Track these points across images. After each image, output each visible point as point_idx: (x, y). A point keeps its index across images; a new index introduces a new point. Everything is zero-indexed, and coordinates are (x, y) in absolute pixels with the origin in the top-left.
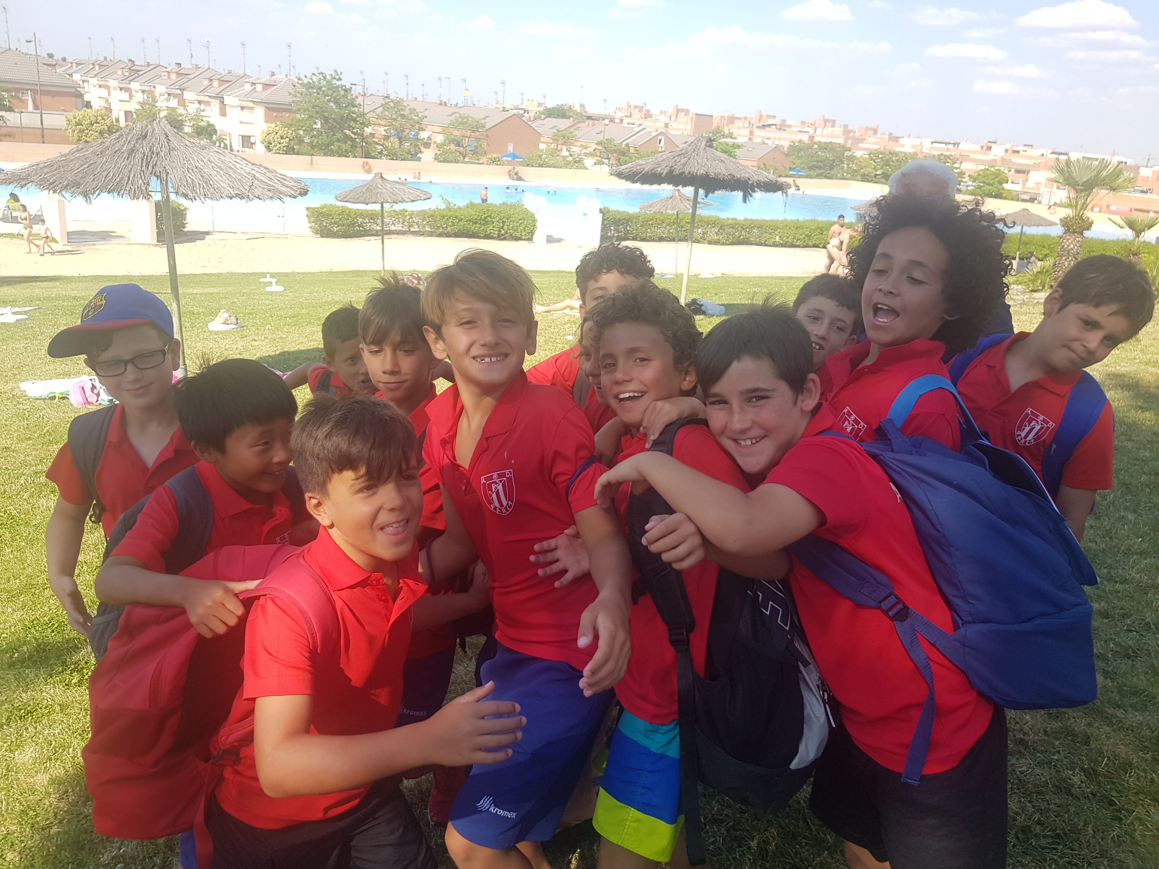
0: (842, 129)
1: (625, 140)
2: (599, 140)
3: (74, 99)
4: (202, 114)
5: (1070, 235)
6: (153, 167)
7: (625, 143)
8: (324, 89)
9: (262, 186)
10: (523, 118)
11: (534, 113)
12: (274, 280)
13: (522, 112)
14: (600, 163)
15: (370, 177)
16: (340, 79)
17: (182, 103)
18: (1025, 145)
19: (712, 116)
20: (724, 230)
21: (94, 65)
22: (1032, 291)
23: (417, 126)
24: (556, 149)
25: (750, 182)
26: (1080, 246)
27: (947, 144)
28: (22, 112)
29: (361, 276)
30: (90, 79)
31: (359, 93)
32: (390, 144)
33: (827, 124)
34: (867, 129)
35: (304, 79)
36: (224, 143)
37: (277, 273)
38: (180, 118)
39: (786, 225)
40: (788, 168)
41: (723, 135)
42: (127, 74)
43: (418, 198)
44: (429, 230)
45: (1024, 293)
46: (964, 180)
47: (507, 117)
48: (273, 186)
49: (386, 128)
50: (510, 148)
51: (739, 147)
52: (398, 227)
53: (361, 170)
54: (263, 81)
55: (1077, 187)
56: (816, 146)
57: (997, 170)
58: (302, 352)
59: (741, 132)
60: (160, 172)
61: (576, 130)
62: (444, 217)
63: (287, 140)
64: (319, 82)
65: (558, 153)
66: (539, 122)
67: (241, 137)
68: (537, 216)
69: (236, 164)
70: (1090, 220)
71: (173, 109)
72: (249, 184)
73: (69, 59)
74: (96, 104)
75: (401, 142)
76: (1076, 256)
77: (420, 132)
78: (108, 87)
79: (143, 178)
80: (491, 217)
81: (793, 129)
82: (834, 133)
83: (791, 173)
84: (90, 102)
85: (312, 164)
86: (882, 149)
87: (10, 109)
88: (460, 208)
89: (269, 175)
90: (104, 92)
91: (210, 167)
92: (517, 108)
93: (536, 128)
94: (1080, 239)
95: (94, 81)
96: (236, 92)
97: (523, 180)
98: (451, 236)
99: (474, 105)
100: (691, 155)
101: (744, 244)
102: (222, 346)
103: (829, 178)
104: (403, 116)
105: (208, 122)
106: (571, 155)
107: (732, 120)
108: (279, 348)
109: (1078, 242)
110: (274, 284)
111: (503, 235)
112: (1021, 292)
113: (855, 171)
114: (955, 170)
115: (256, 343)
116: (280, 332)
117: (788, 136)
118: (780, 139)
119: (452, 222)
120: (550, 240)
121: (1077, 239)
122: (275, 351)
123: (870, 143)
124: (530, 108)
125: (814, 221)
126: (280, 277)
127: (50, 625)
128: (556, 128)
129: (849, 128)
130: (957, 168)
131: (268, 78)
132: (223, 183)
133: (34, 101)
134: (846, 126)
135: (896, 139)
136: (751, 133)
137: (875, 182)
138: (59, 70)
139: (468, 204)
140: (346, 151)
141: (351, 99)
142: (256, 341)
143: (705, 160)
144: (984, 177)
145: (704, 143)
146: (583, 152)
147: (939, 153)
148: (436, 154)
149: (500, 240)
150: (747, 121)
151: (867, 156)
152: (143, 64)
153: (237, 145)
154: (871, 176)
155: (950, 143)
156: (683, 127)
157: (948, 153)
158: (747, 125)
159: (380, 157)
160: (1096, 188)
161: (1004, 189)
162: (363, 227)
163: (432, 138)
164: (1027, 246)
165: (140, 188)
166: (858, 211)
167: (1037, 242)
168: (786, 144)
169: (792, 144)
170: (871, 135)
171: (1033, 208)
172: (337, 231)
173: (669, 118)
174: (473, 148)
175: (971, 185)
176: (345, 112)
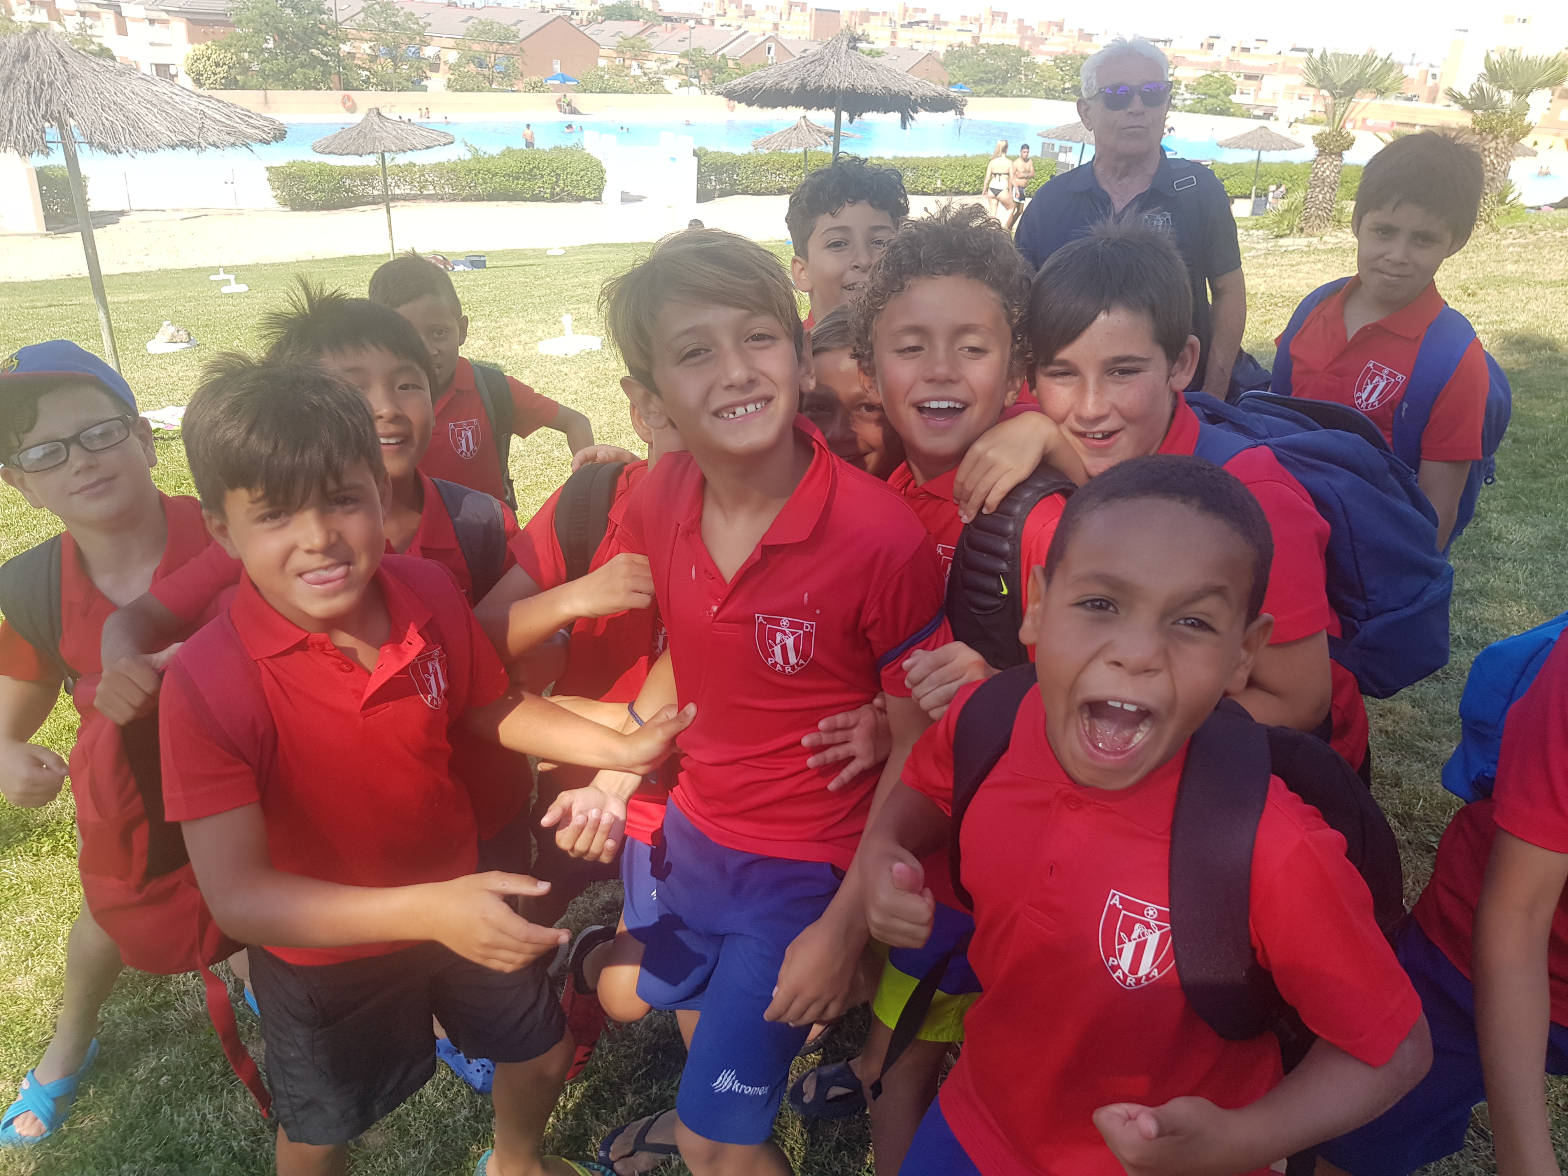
0: (1016, 25)
1: (720, 50)
2: (683, 50)
4: (89, 32)
5: (1325, 158)
6: (47, 105)
7: (720, 53)
9: (217, 127)
10: (572, 22)
11: (586, 14)
12: (232, 277)
14: (687, 84)
15: (357, 118)
17: (55, 15)
18: (1257, 40)
19: (839, 12)
22: (1276, 237)
23: (418, 38)
24: (623, 66)
25: (913, 98)
26: (1339, 172)
29: (359, 264)
32: (380, 67)
33: (996, 18)
34: (1050, 23)
37: (233, 267)
39: (951, 164)
40: (946, 83)
43: (435, 144)
44: (451, 191)
45: (1266, 240)
46: (1180, 92)
47: (545, 22)
48: (234, 127)
49: (372, 44)
50: (557, 67)
51: (878, 54)
52: (405, 190)
53: (341, 108)
55: (1335, 91)
56: (982, 51)
57: (1222, 76)
59: (880, 33)
60: (59, 112)
61: (649, 36)
62: (470, 171)
63: (226, 67)
65: (626, 72)
66: (595, 26)
67: (154, 66)
68: (605, 165)
70: (1350, 136)
72: (197, 126)
75: (395, 65)
76: (1333, 186)
77: (424, 48)
80: (538, 169)
81: (951, 27)
82: (1007, 31)
85: (266, 102)
86: (1070, 52)
88: (493, 158)
89: (226, 110)
92: (561, 8)
93: (591, 36)
94: (1338, 163)
97: (580, 113)
98: (483, 200)
99: (499, 4)
100: (830, 61)
103: (1002, 96)
104: (396, 25)
105: (100, 45)
106: (645, 74)
107: (866, 16)
109: (1335, 166)
110: (233, 281)
111: (558, 194)
112: (1263, 239)
113: (1037, 84)
117: (944, 38)
118: (934, 42)
119: (483, 179)
120: (626, 198)
121: (1335, 163)
123: (1054, 44)
124: (580, 8)
126: (240, 272)
128: (620, 35)
129: (1026, 24)
132: (157, 124)
134: (1021, 21)
135: (1088, 37)
136: (894, 34)
137: (1063, 100)
139: (504, 151)
140: (315, 80)
143: (849, 68)
144: (1206, 86)
145: (845, 43)
146: (661, 69)
148: (449, 80)
149: (555, 201)
150: (887, 18)
151: (1052, 63)
154: (1056, 91)
156: (800, 28)
158: (887, 23)
159: (367, 87)
160: (1359, 92)
161: (1231, 102)
162: (352, 192)
163: (441, 56)
164: (1263, 179)
165: (31, 138)
166: (1046, 140)
167: (1275, 173)
168: (941, 49)
169: (950, 48)
170: (1055, 33)
171: (1270, 124)
172: (315, 200)
173: (779, 16)
174: (503, 69)
175: (1189, 99)
176: (308, 22)
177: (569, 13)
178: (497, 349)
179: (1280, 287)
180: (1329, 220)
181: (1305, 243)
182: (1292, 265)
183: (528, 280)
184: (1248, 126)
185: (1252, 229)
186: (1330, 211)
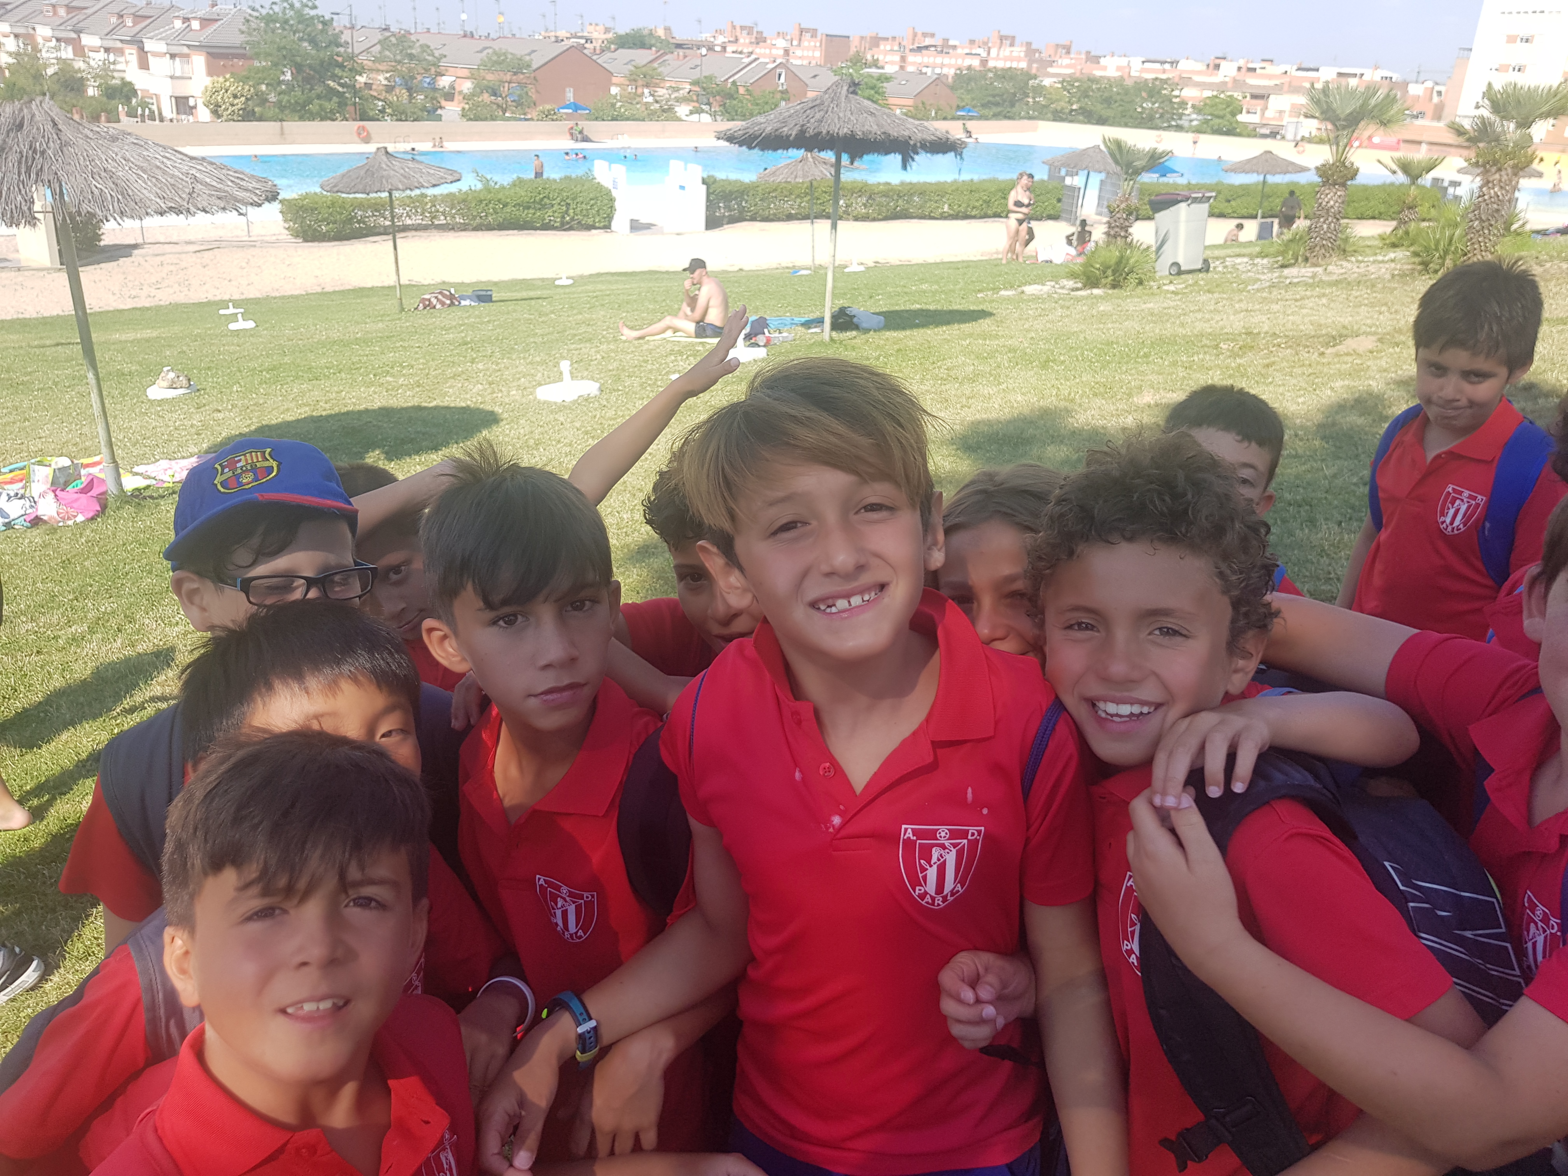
0: (1024, 49)
1: (731, 76)
2: (695, 78)
4: (113, 67)
5: (1329, 189)
7: (731, 80)
8: (292, 22)
9: (207, 192)
10: (585, 51)
11: (600, 41)
12: (240, 312)
13: (583, 41)
14: (698, 111)
15: (371, 148)
16: (315, 7)
17: (80, 51)
18: (1263, 60)
19: (848, 37)
20: (874, 200)
22: (1281, 267)
23: (433, 69)
24: (635, 94)
25: (912, 143)
26: (1343, 203)
27: (1163, 63)
29: (368, 296)
31: (345, 27)
32: (395, 98)
33: (1004, 41)
34: (1058, 46)
35: (261, 10)
36: (150, 109)
37: (243, 300)
38: (79, 75)
39: (957, 188)
40: (954, 107)
41: (866, 64)
43: (443, 181)
44: (462, 221)
45: (1271, 269)
46: (1187, 112)
47: (561, 50)
48: (225, 191)
49: (388, 75)
50: (570, 95)
51: (887, 79)
52: (416, 220)
53: (356, 138)
54: (200, 14)
55: (1338, 123)
56: (990, 75)
57: (1228, 96)
58: (288, 424)
59: (889, 58)
61: (661, 64)
62: (481, 201)
63: (243, 99)
64: (284, 13)
65: (638, 99)
66: (608, 55)
67: (173, 99)
68: (614, 193)
69: (165, 160)
70: (1355, 165)
71: (67, 62)
72: (187, 190)
75: (410, 95)
76: (1338, 216)
77: (438, 78)
79: (23, 192)
80: (549, 198)
81: (959, 51)
82: (1015, 54)
83: (959, 113)
85: (282, 133)
86: (1078, 75)
88: (504, 188)
91: (127, 168)
92: (576, 37)
93: (604, 65)
94: (1342, 193)
96: (161, 33)
97: (591, 141)
98: (494, 229)
99: (514, 35)
100: (829, 106)
101: (902, 218)
102: (171, 423)
103: (1010, 118)
104: (411, 57)
105: (123, 79)
106: (657, 102)
107: (876, 41)
108: (254, 420)
109: (1340, 196)
110: (240, 317)
111: (568, 223)
113: (1044, 106)
114: (1174, 100)
115: (220, 416)
116: (254, 396)
117: (953, 61)
118: (942, 66)
119: (493, 209)
120: (636, 226)
121: (1339, 193)
122: (249, 426)
123: (1061, 66)
124: (595, 35)
125: (993, 181)
126: (249, 306)
128: (633, 63)
129: (1034, 47)
130: (1177, 97)
131: (208, 10)
132: (144, 189)
134: (1029, 44)
135: (1096, 59)
136: (903, 59)
137: (1068, 121)
139: (515, 181)
140: (332, 111)
141: (334, 35)
142: (220, 411)
143: (848, 114)
144: (1212, 106)
145: (845, 88)
146: (673, 96)
147: (1153, 76)
148: (463, 109)
149: (565, 230)
150: (897, 43)
151: (1059, 86)
153: (168, 111)
154: (1064, 114)
155: (1166, 62)
156: (810, 54)
157: (1164, 76)
158: (896, 48)
159: (383, 117)
160: (1362, 123)
161: (1237, 122)
162: (364, 223)
163: (456, 86)
164: (1270, 199)
165: (19, 208)
166: (1052, 164)
168: (950, 73)
169: (958, 72)
170: (1063, 56)
171: (1276, 146)
172: (327, 231)
173: (789, 42)
174: (516, 98)
175: (1196, 119)
176: (325, 55)
178: (495, 395)
179: (1284, 325)
180: (1333, 250)
181: (1310, 274)
182: (1296, 300)
183: (532, 317)
184: (1257, 146)
185: (1257, 257)
186: (1335, 240)
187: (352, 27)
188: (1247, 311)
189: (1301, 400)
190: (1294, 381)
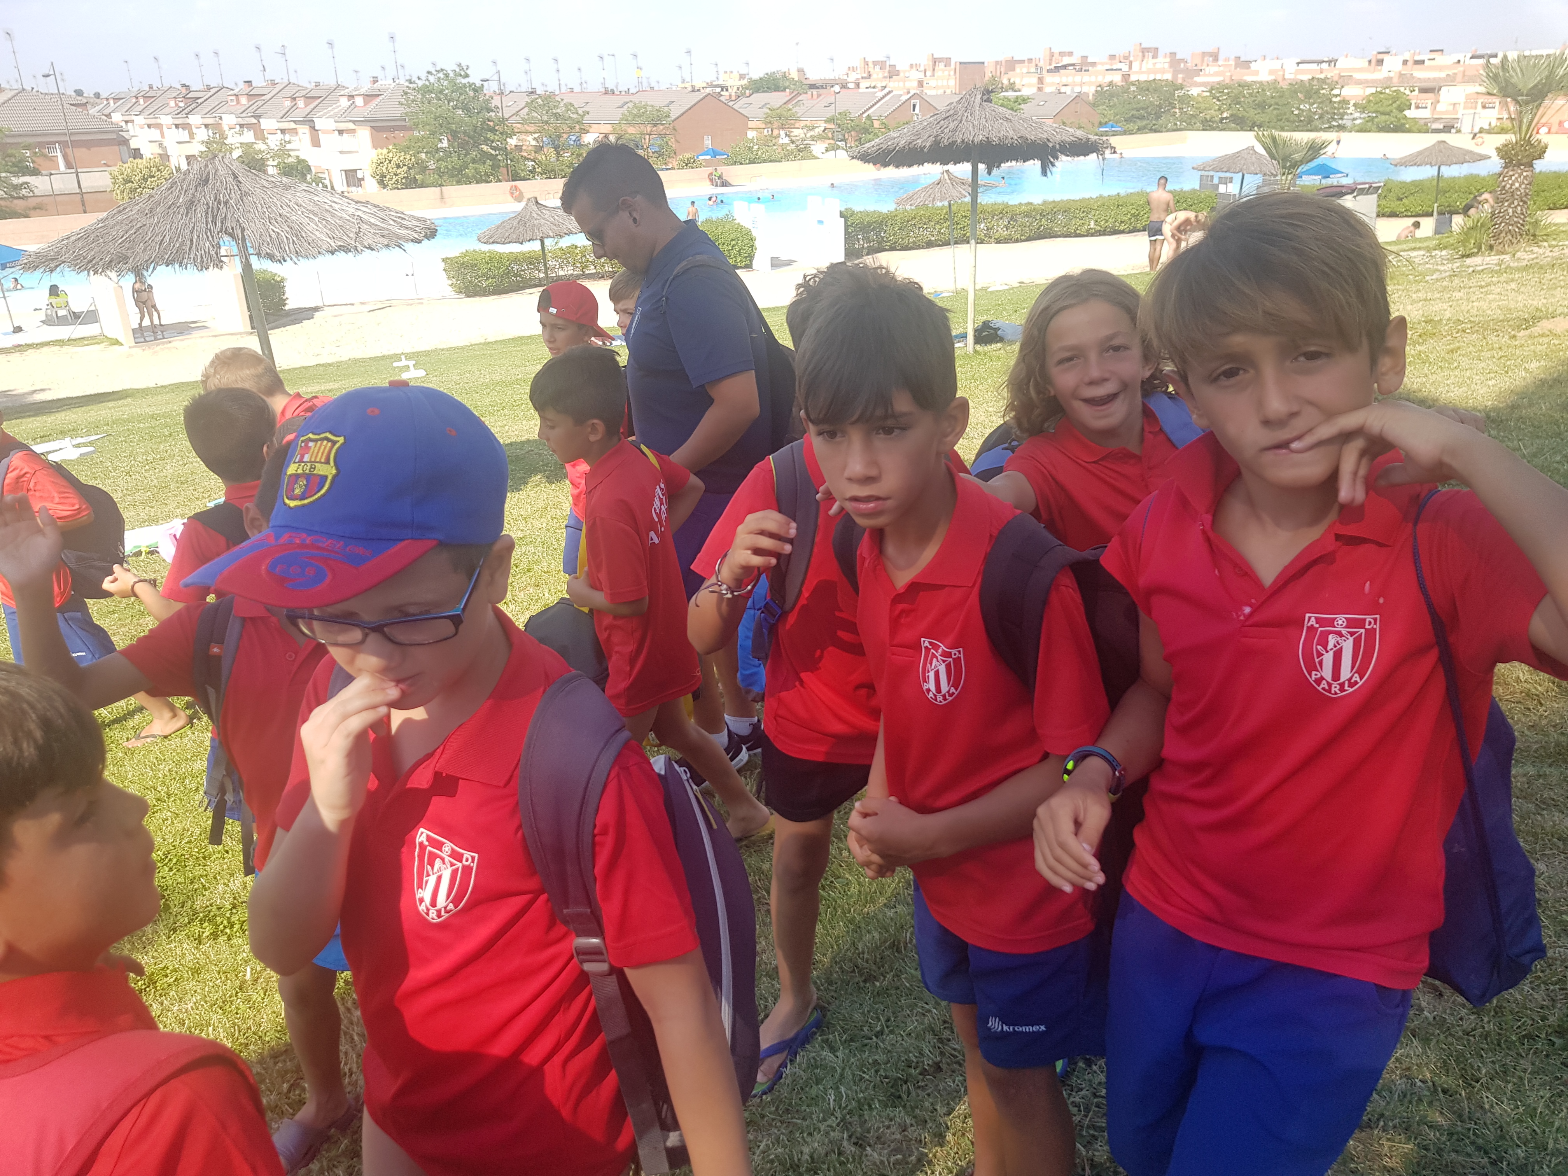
0: (1168, 60)
1: (865, 111)
2: (829, 115)
3: (117, 147)
4: (288, 147)
5: (1513, 170)
6: (222, 222)
7: (865, 115)
8: (446, 92)
9: (372, 231)
10: (721, 98)
11: (735, 88)
12: (411, 363)
14: (834, 148)
15: (521, 205)
16: (467, 76)
17: (260, 135)
18: (1431, 51)
19: (983, 63)
20: (1016, 220)
21: (137, 98)
22: (1463, 256)
23: (577, 127)
24: (772, 136)
25: (1050, 145)
26: (1530, 184)
27: (1320, 62)
28: (51, 174)
29: (527, 344)
30: (134, 118)
31: (495, 92)
32: (543, 157)
33: (1146, 54)
34: (1204, 54)
35: (417, 81)
36: (323, 183)
37: (414, 353)
38: (260, 156)
39: (1104, 203)
40: (1096, 124)
41: (1002, 88)
42: (182, 104)
45: (1451, 260)
46: (1349, 111)
47: (698, 99)
48: (388, 230)
49: (536, 135)
50: (708, 143)
51: (1025, 100)
52: (568, 271)
53: (509, 198)
54: (363, 91)
55: (1520, 98)
56: (1133, 88)
57: (1395, 91)
59: (1026, 80)
60: (232, 228)
61: (795, 105)
63: (405, 168)
64: (439, 82)
65: (774, 141)
66: (744, 100)
67: (343, 173)
68: (754, 233)
69: (333, 204)
70: (1542, 144)
71: (249, 145)
72: (354, 230)
73: (104, 95)
74: (149, 151)
75: (558, 153)
76: (1524, 199)
77: (582, 135)
78: (159, 126)
79: (211, 239)
81: (1099, 68)
82: (1158, 66)
83: (1101, 129)
84: (139, 149)
85: (442, 198)
86: (1227, 81)
87: (35, 172)
89: (380, 214)
90: (155, 134)
91: (300, 213)
92: (711, 85)
93: (740, 110)
94: (1529, 174)
95: (140, 120)
96: (329, 112)
97: (731, 185)
99: (652, 88)
100: (963, 115)
103: (1156, 131)
104: (557, 115)
105: (297, 157)
106: (793, 142)
107: (1011, 64)
109: (1524, 177)
110: (412, 367)
113: (1193, 116)
114: (1334, 99)
117: (1093, 79)
118: (1082, 84)
120: (776, 263)
121: (1525, 174)
123: (1209, 75)
124: (729, 83)
126: (420, 358)
127: (167, 860)
128: (768, 106)
129: (1178, 57)
130: (1336, 96)
131: (370, 86)
132: (318, 232)
133: (65, 157)
134: (1173, 55)
135: (1246, 64)
136: (1041, 80)
137: (1221, 130)
138: (93, 111)
140: (486, 173)
141: (485, 101)
143: (983, 121)
144: (1376, 103)
145: (979, 97)
146: (808, 135)
147: (1310, 77)
150: (1034, 64)
151: (1208, 94)
152: (201, 88)
153: (340, 184)
154: (1213, 122)
155: (1324, 62)
156: (945, 83)
157: (1322, 76)
158: (1033, 70)
159: (534, 176)
160: (1550, 95)
161: (1405, 118)
162: (520, 276)
164: (1447, 195)
165: (208, 254)
166: (1203, 173)
167: (1459, 187)
168: (1090, 90)
169: (1099, 89)
170: (1210, 63)
171: (1451, 139)
172: (487, 286)
173: (923, 74)
174: (657, 149)
175: (1359, 118)
176: (477, 121)
177: (719, 90)
179: (1468, 312)
180: (1521, 235)
181: (1496, 262)
182: (1481, 287)
184: (1429, 140)
185: (1435, 250)
186: (1522, 225)
187: (501, 93)
188: (1426, 300)
189: (1490, 383)
190: (1483, 365)
